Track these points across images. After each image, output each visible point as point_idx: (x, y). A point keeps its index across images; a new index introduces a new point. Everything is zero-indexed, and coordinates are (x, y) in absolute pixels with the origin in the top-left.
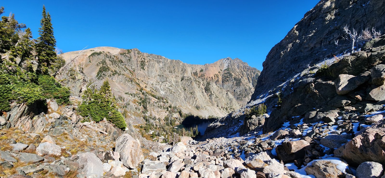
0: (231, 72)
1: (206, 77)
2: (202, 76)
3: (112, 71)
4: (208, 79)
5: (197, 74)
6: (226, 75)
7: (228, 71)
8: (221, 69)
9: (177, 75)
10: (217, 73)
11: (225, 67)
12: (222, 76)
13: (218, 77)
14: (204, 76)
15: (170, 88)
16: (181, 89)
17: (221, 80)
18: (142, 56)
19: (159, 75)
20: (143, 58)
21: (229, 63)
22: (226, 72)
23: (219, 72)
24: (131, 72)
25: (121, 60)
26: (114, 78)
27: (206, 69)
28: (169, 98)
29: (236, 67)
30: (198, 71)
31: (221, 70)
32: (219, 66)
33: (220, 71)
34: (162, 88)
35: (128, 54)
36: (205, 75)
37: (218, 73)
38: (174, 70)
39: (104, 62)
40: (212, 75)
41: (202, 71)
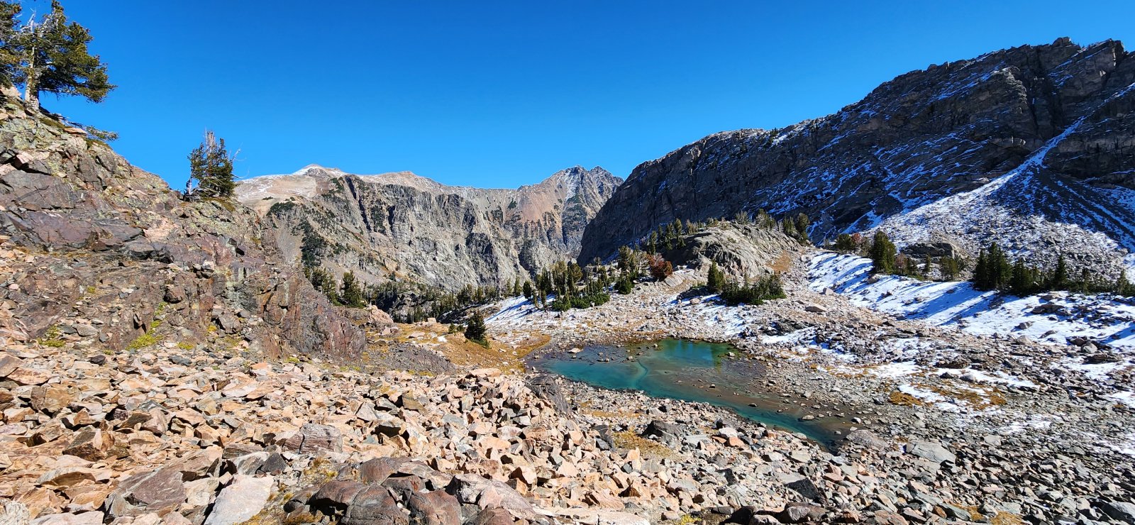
0: (584, 206)
1: (523, 221)
2: (515, 218)
3: (332, 246)
4: (530, 227)
5: (502, 214)
6: (572, 214)
7: (575, 202)
8: (561, 197)
9: (456, 231)
10: (550, 209)
11: (570, 191)
12: (563, 216)
13: (552, 220)
14: (519, 219)
15: (445, 263)
16: (468, 264)
17: (561, 226)
18: (371, 195)
19: (417, 238)
20: (375, 200)
21: (577, 183)
22: (572, 205)
23: (556, 207)
24: (356, 237)
25: (330, 212)
26: (340, 259)
27: (522, 201)
28: (445, 285)
29: (596, 191)
30: (504, 205)
31: (561, 202)
32: (556, 191)
33: (558, 204)
34: (428, 266)
35: (339, 192)
36: (522, 215)
37: (553, 210)
38: (448, 218)
39: (306, 227)
40: (538, 216)
41: (512, 205)
